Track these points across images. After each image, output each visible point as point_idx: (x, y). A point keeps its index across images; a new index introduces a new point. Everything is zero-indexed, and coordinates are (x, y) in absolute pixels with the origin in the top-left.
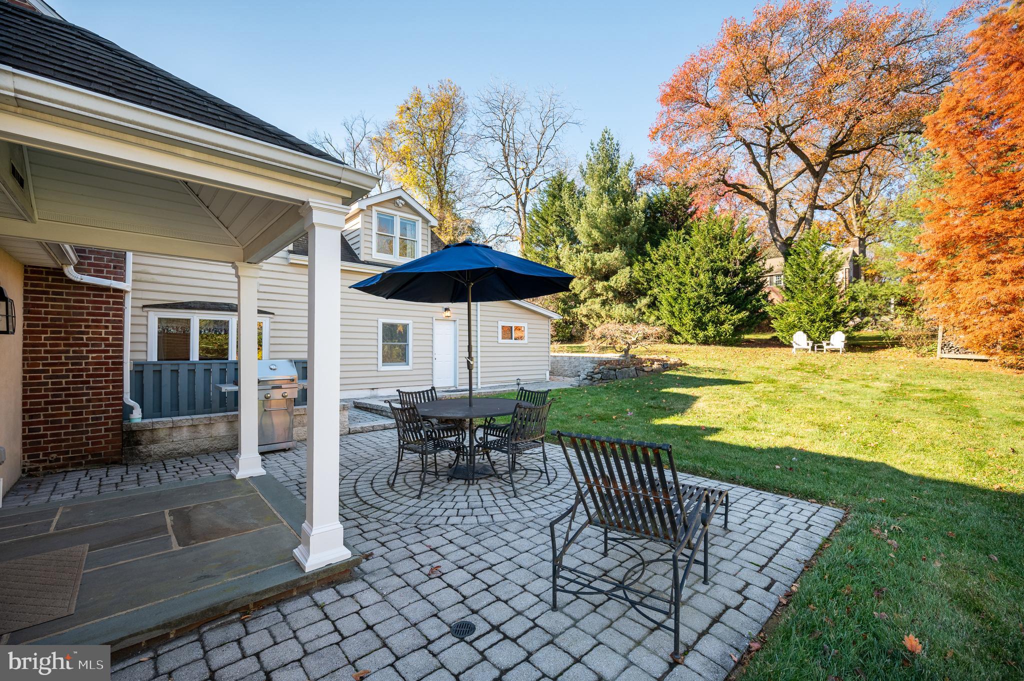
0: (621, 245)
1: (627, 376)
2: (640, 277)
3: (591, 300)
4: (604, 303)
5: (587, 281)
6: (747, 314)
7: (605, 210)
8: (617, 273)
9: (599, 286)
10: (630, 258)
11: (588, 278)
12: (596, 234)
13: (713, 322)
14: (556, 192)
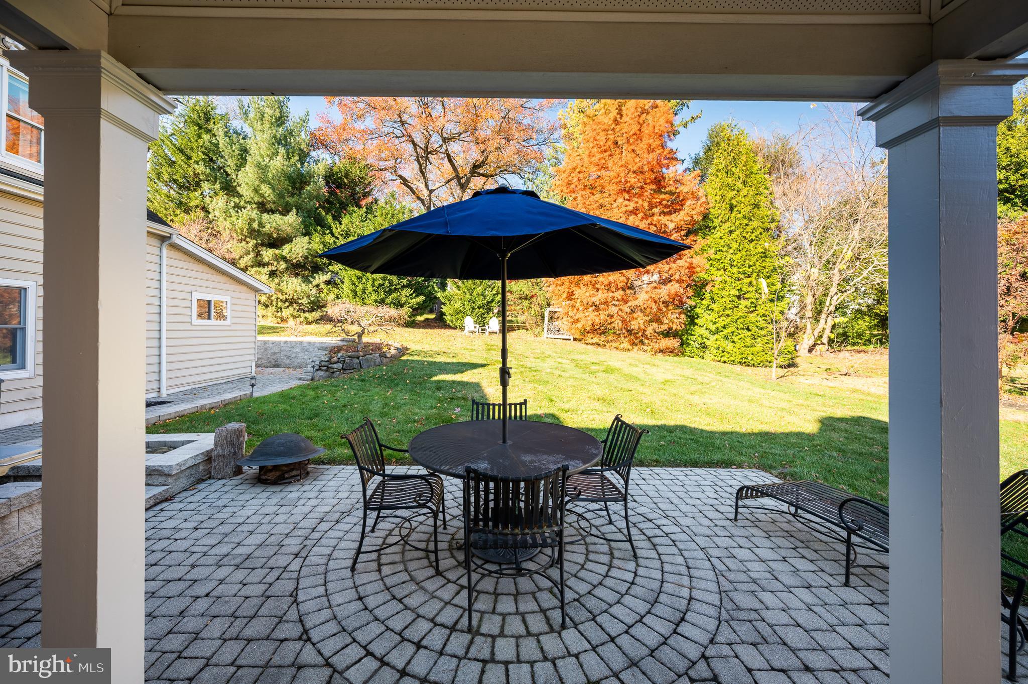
0: (297, 210)
1: (372, 363)
2: (320, 249)
3: (255, 269)
4: (272, 274)
5: (250, 245)
6: (424, 298)
7: (279, 164)
8: (291, 241)
9: (268, 254)
10: (306, 227)
11: (253, 242)
12: (266, 190)
13: (394, 304)
14: (202, 122)
